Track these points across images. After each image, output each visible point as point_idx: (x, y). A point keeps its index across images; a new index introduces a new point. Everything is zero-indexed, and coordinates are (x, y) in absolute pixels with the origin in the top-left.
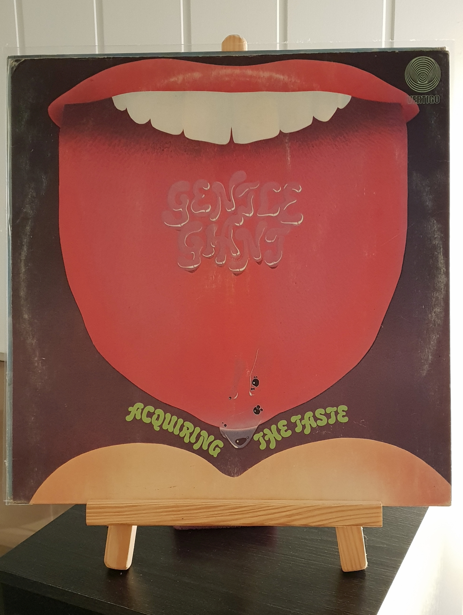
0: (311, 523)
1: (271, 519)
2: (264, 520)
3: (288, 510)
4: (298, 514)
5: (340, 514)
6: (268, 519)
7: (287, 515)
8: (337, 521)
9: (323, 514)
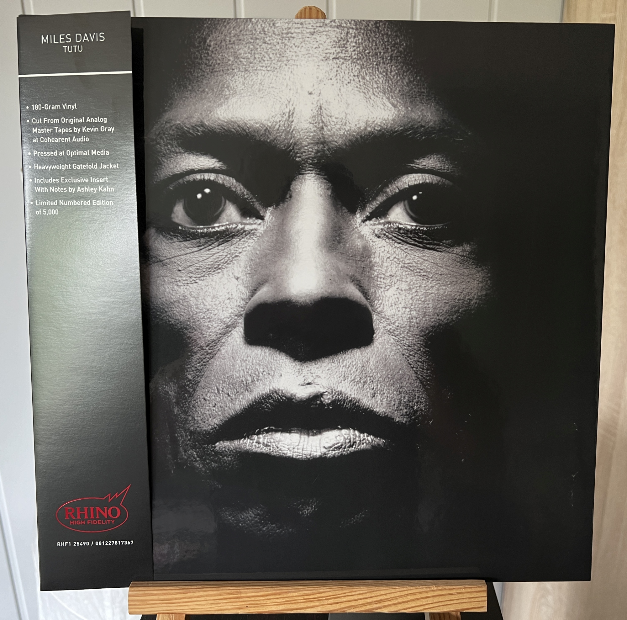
0: (401, 610)
1: (355, 607)
2: (345, 608)
3: (376, 595)
4: (387, 600)
5: (436, 599)
6: (350, 607)
7: (375, 601)
8: (433, 607)
9: (418, 599)
